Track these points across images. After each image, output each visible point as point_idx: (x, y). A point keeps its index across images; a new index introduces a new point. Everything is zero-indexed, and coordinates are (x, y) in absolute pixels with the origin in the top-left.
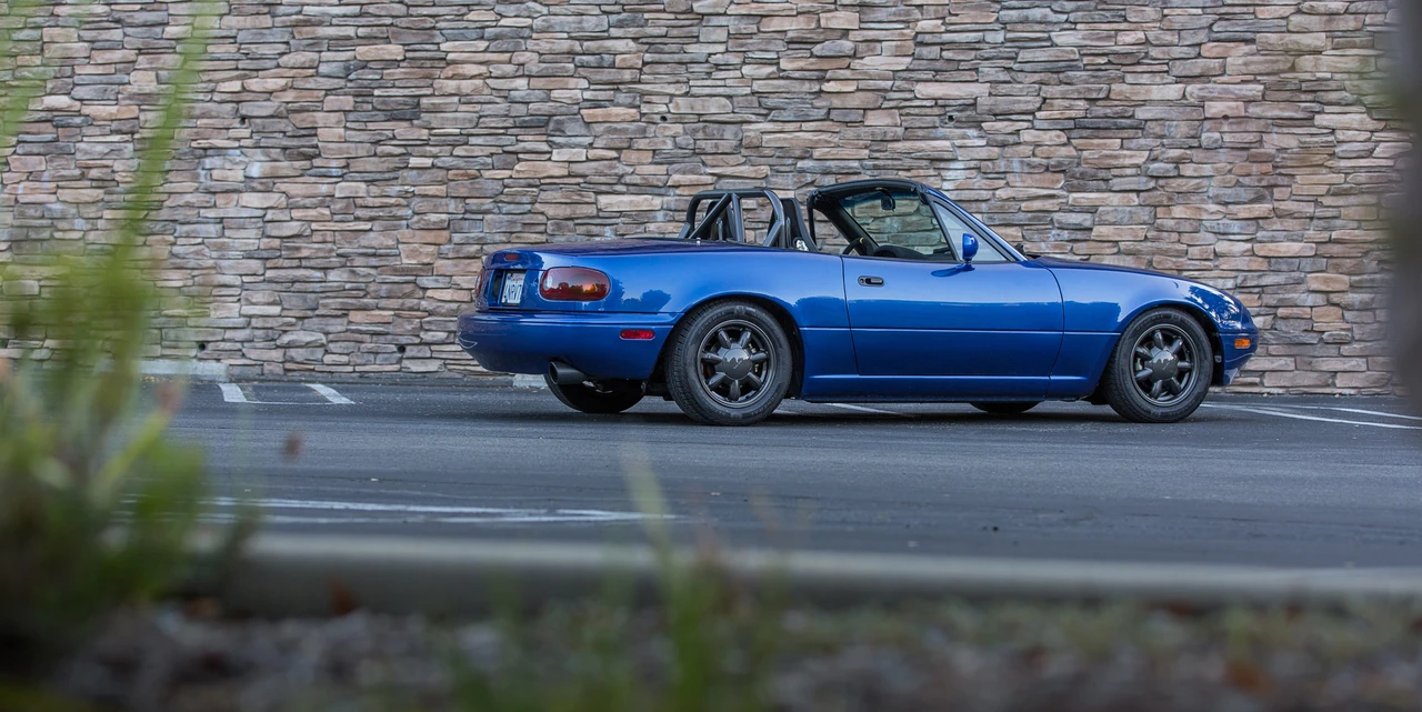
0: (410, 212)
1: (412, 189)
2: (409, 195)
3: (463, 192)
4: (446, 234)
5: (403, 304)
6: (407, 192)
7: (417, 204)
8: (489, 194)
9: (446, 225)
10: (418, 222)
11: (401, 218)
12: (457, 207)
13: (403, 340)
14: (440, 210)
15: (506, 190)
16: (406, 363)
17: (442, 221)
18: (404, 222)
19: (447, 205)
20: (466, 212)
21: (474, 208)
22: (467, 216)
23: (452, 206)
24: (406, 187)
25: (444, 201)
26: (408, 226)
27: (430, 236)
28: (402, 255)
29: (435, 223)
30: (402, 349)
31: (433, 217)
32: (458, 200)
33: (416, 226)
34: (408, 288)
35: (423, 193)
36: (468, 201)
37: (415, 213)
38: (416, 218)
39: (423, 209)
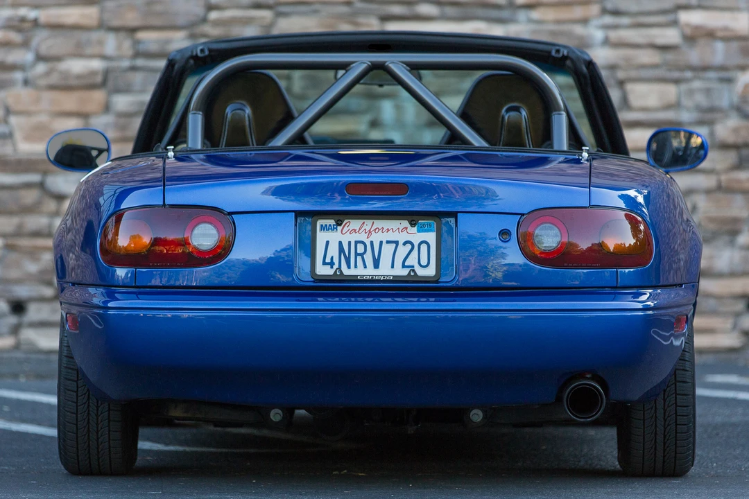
0: (29, 57)
1: (32, 14)
2: (26, 25)
3: (131, 19)
4: (98, 96)
5: (20, 226)
6: (23, 20)
7: (44, 42)
8: (181, 21)
9: (99, 79)
10: (48, 74)
11: (13, 67)
12: (119, 47)
13: (22, 292)
14: (89, 51)
15: (214, 15)
16: (29, 334)
17: (93, 73)
18: (18, 76)
19: (101, 43)
20: (137, 55)
21: (153, 48)
22: (140, 62)
23: (111, 43)
24: (23, 12)
25: (95, 36)
26: (26, 82)
27: (69, 101)
28: (18, 135)
29: (79, 77)
30: (18, 307)
31: (77, 66)
32: (122, 35)
33: (43, 82)
34: (30, 196)
35: (54, 20)
36: (141, 35)
37: (40, 58)
38: (41, 68)
39: (54, 52)
